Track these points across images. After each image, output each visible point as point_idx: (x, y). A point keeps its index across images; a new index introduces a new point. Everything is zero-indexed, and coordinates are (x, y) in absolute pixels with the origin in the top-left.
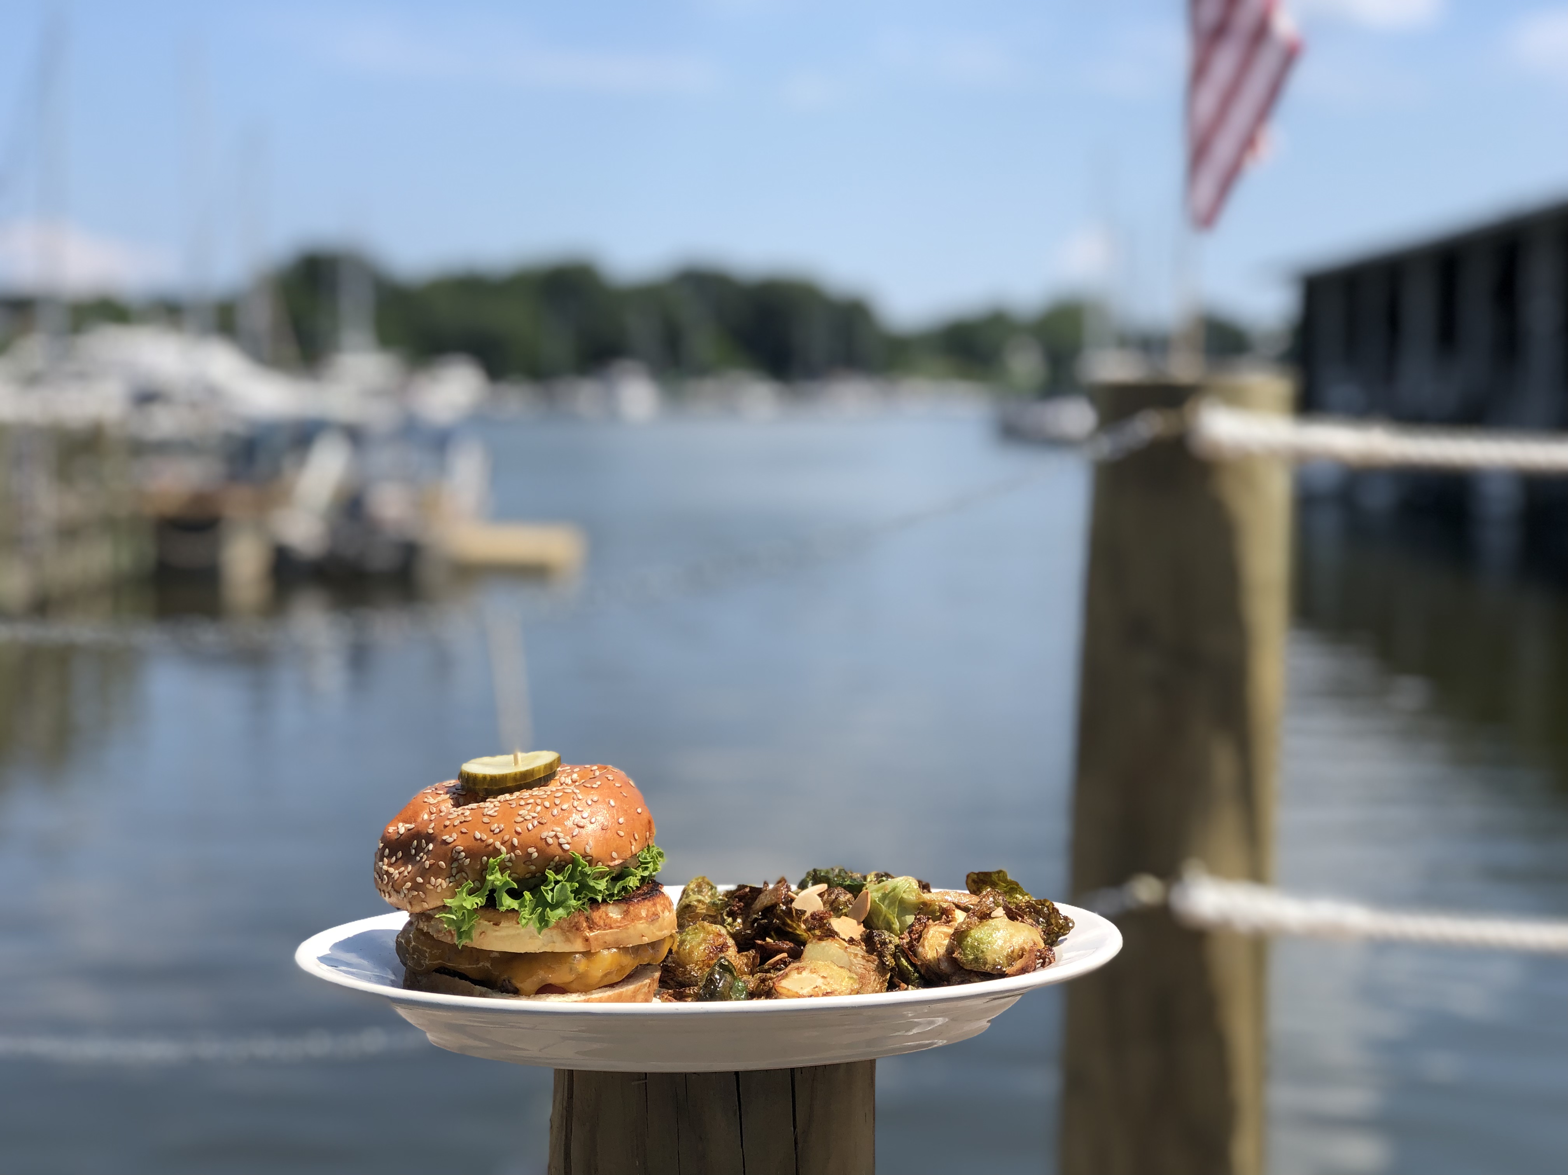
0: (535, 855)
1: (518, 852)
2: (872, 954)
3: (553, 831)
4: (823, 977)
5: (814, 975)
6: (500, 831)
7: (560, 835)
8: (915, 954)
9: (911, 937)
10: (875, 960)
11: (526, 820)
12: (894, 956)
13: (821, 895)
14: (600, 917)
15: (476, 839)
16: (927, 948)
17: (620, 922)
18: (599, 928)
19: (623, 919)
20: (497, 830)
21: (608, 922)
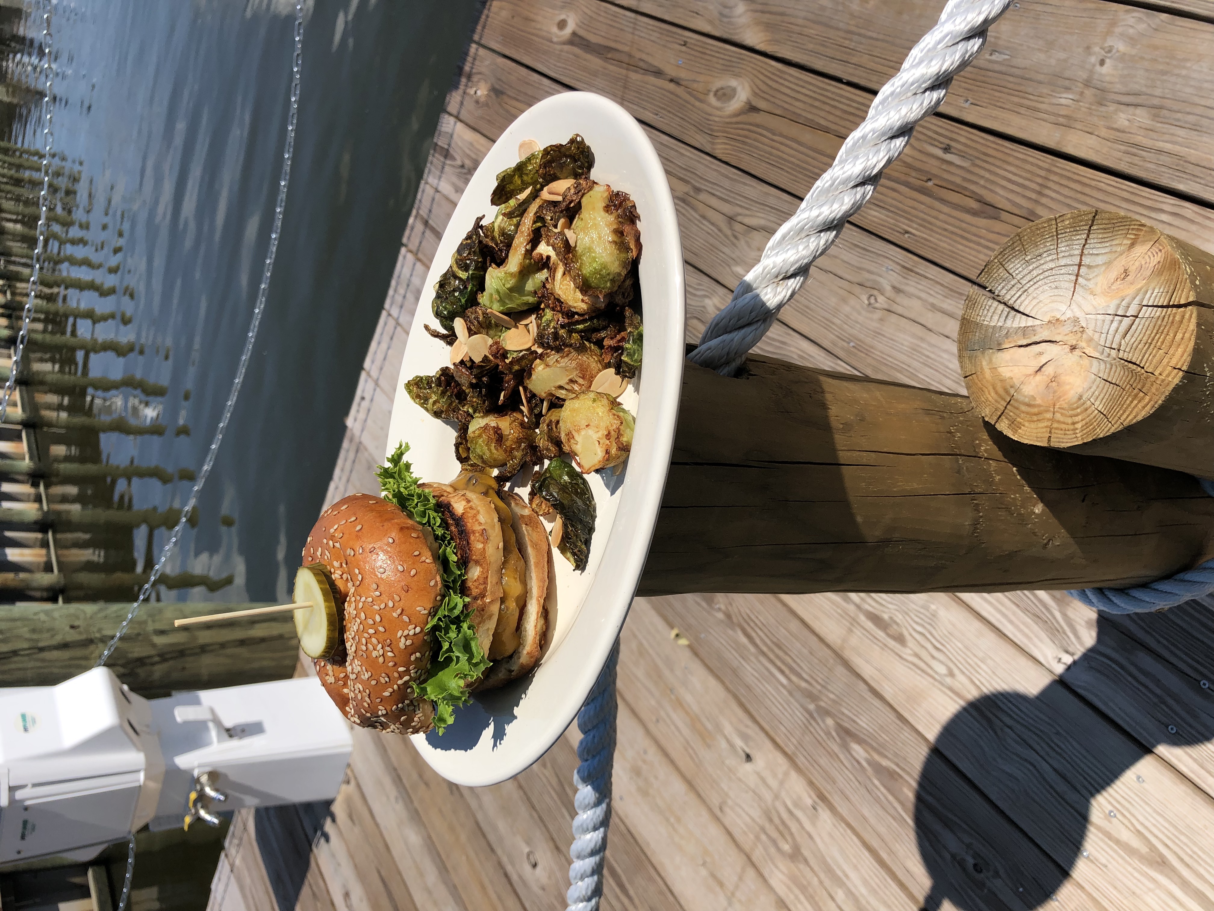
0: (418, 655)
1: (412, 667)
2: (563, 350)
3: (400, 638)
5: (583, 433)
6: (389, 677)
7: (406, 633)
8: (577, 314)
9: (558, 311)
10: (570, 351)
11: (383, 655)
12: (570, 332)
13: (471, 331)
14: (477, 587)
15: (391, 695)
16: (575, 305)
17: (483, 568)
18: (485, 589)
19: (481, 565)
20: (387, 679)
21: (481, 581)
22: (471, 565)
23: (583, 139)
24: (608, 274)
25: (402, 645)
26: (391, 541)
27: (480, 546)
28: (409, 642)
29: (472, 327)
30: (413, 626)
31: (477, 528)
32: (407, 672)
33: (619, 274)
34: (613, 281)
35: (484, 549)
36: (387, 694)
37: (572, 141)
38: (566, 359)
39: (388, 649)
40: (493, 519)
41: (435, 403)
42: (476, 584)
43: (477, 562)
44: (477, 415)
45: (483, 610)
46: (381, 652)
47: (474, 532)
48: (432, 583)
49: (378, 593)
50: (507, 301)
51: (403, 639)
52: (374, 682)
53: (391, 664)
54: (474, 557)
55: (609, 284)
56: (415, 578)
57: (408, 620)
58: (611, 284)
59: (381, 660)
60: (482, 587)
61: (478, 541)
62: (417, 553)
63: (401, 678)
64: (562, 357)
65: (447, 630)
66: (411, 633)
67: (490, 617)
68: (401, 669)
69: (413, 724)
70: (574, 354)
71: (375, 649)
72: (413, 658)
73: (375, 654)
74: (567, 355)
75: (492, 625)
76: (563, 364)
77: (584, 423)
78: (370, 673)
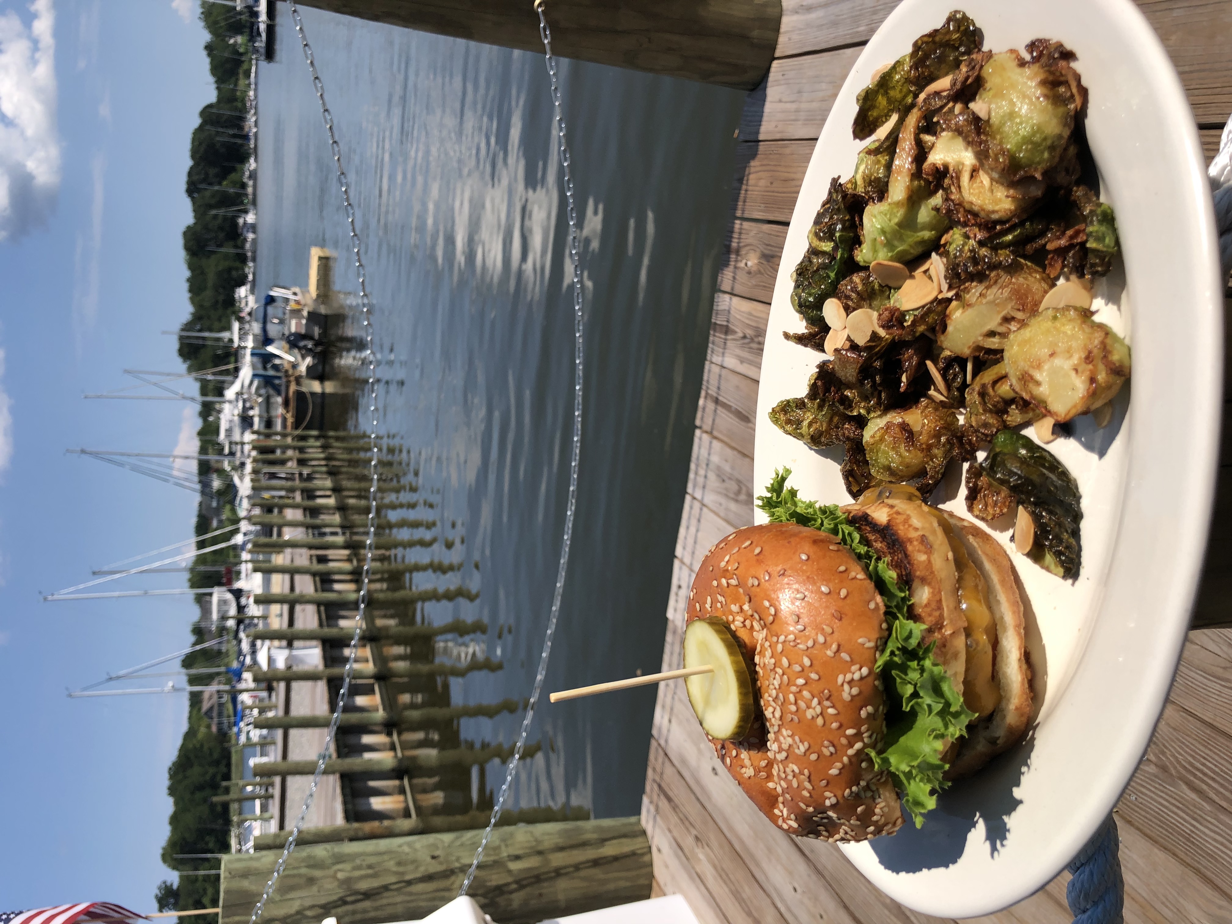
0: (870, 709)
1: (863, 728)
2: (988, 276)
3: (842, 685)
4: (1052, 355)
5: (1046, 367)
6: (834, 746)
7: (849, 677)
8: (1001, 222)
9: (973, 225)
10: (998, 275)
11: (821, 714)
12: (995, 249)
13: (848, 310)
14: (930, 615)
15: (840, 773)
16: (997, 208)
17: (933, 588)
18: (941, 617)
19: (929, 584)
20: (832, 749)
21: (934, 605)
22: (916, 584)
23: (964, 14)
24: (1045, 139)
25: (846, 696)
26: (804, 557)
27: (923, 558)
28: (855, 691)
29: (850, 303)
30: (857, 666)
31: (913, 534)
32: (858, 736)
33: (1060, 136)
34: (1052, 148)
35: (929, 561)
36: (834, 771)
37: (949, 20)
38: (994, 289)
39: (827, 703)
40: (931, 524)
41: (810, 425)
42: (928, 610)
43: (924, 581)
44: (872, 415)
45: (944, 646)
46: (818, 710)
47: (910, 540)
48: (872, 606)
49: (800, 627)
50: (896, 243)
51: (846, 687)
52: (814, 757)
53: (835, 725)
54: (918, 573)
55: (1046, 155)
56: (848, 601)
57: (848, 658)
58: (1050, 153)
59: (820, 721)
60: (937, 614)
61: (919, 551)
62: (842, 568)
63: (851, 746)
64: (987, 288)
65: (904, 669)
66: (857, 676)
67: (956, 656)
68: (850, 732)
69: (875, 818)
70: (1005, 278)
71: (808, 707)
72: (863, 713)
73: (809, 714)
74: (996, 282)
75: (959, 667)
76: (990, 297)
77: (1046, 351)
78: (806, 744)
